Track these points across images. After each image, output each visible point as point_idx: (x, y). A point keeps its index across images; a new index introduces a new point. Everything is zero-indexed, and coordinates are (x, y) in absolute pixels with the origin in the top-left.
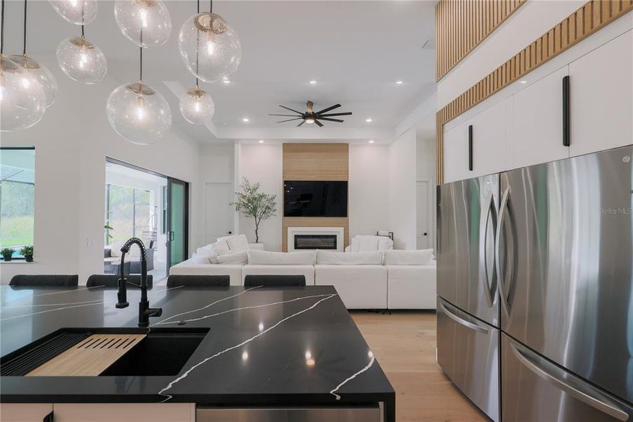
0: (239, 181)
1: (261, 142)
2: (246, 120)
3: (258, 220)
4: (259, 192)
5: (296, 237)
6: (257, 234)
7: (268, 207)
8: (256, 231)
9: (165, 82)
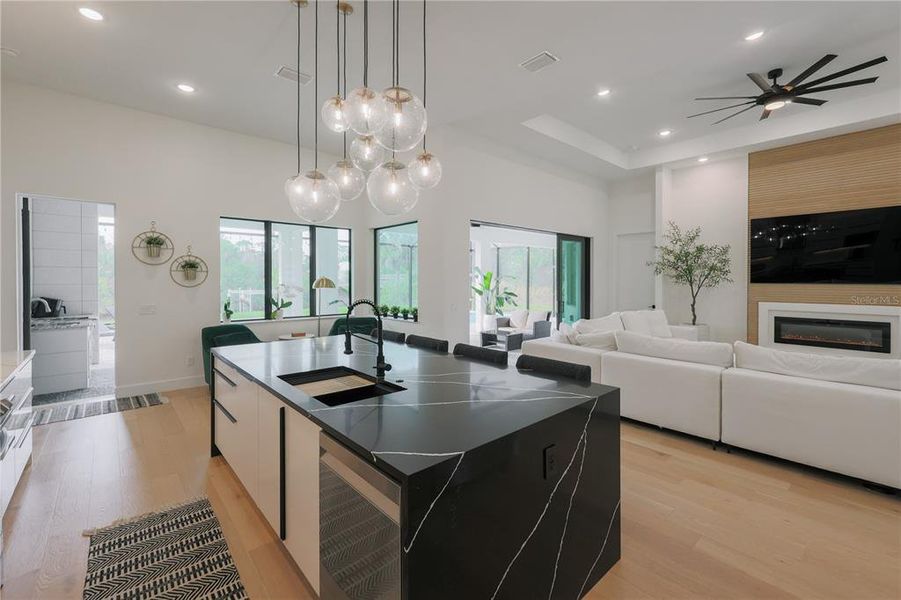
0: (663, 228)
1: (703, 160)
2: (665, 133)
3: (695, 289)
4: (698, 242)
5: (778, 320)
6: (693, 310)
7: (713, 268)
8: (693, 306)
9: (524, 124)
